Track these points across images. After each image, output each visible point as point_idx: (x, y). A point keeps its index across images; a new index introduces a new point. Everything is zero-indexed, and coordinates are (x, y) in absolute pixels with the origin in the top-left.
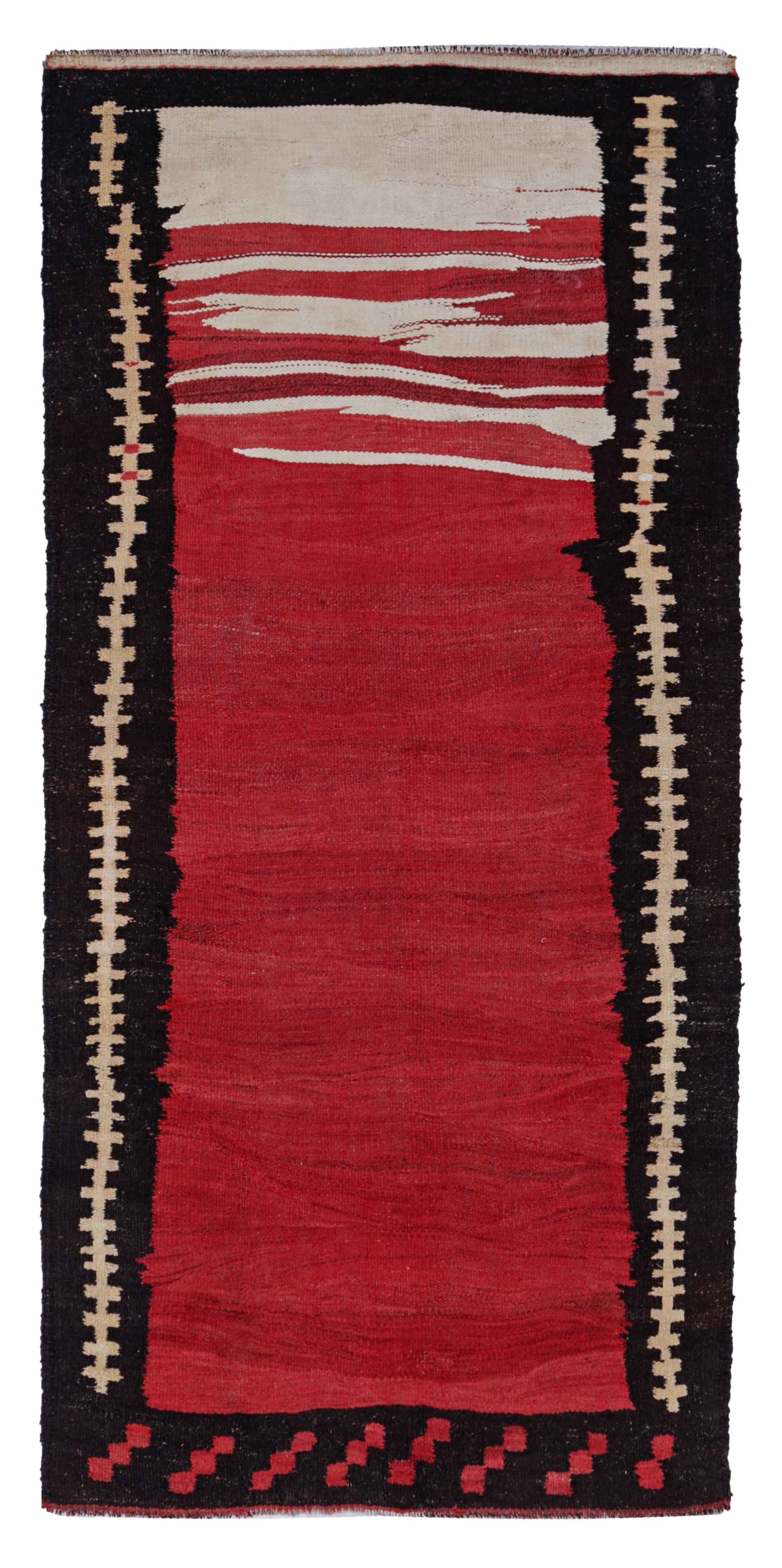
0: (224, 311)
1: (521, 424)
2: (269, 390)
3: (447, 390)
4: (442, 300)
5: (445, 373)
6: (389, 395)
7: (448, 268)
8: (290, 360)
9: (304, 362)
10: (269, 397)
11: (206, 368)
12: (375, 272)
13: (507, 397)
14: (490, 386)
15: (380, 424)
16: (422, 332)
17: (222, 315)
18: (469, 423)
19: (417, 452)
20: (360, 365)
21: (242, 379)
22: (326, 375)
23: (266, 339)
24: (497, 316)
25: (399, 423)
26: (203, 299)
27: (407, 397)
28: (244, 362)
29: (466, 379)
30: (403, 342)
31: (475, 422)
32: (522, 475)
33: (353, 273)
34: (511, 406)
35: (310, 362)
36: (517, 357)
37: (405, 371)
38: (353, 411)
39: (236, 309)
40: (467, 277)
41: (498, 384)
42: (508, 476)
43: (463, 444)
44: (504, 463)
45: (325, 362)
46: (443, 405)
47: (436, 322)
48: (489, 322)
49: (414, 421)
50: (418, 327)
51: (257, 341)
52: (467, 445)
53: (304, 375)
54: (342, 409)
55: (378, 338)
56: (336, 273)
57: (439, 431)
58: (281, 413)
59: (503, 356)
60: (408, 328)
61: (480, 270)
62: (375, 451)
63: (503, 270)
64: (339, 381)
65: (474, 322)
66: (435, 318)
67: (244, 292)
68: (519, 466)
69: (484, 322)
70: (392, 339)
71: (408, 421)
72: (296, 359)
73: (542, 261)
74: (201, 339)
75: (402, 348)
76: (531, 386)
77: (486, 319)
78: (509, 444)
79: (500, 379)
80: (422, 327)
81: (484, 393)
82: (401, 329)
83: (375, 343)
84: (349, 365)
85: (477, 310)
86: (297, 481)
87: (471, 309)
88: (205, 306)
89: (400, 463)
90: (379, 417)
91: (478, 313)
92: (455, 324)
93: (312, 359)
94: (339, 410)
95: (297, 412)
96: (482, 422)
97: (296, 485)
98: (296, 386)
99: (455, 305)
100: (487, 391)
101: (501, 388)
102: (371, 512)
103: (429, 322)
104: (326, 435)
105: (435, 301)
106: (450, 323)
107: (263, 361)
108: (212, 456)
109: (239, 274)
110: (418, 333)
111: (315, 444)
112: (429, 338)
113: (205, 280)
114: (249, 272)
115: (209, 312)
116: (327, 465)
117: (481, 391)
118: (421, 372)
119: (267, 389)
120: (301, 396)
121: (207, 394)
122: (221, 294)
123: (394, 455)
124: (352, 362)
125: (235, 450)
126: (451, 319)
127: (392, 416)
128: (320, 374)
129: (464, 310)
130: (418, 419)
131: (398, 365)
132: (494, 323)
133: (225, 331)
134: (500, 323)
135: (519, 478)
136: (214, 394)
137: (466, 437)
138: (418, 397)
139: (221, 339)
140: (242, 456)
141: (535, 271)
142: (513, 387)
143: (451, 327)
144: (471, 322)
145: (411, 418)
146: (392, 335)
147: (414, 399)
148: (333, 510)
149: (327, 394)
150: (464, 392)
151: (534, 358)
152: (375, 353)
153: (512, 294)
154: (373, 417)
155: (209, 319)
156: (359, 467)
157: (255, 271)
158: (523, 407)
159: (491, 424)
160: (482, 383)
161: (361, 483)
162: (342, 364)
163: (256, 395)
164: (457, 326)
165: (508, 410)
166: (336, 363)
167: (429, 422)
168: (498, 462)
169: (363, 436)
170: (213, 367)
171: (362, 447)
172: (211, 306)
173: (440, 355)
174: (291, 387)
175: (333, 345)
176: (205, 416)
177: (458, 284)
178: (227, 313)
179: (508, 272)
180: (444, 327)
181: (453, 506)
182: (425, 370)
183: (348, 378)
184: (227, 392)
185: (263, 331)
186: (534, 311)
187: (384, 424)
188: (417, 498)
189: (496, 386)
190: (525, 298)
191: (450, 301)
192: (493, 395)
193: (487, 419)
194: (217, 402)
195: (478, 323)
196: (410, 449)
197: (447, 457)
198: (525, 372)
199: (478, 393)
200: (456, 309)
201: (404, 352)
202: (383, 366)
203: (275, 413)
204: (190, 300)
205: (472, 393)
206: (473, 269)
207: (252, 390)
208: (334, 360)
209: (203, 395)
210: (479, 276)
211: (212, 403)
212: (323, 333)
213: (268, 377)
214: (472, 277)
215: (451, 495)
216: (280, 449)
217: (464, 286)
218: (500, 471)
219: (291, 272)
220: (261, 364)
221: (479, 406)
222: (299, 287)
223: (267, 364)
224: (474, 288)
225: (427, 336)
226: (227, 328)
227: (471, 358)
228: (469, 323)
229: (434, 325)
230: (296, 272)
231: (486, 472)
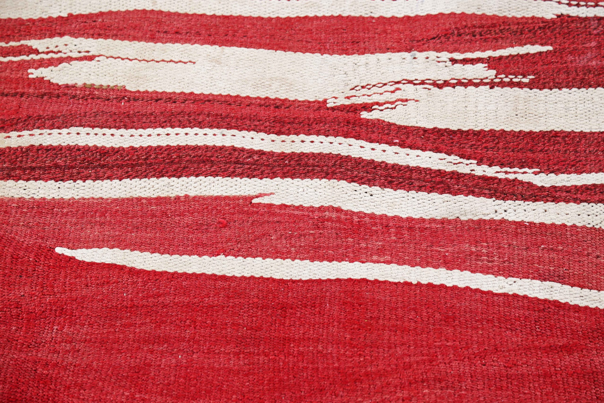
0: (69, 59)
1: (574, 226)
2: (133, 166)
3: (440, 173)
4: (432, 54)
5: (437, 150)
6: (339, 179)
7: (442, 14)
8: (173, 127)
9: (196, 130)
10: (130, 176)
11: (26, 133)
12: (324, 17)
13: (547, 185)
14: (516, 169)
15: (323, 220)
16: (398, 95)
17: (64, 64)
18: (480, 221)
19: (388, 262)
20: (293, 137)
21: (86, 149)
22: (234, 149)
23: (136, 99)
24: (524, 76)
25: (356, 219)
26: (34, 43)
27: (371, 182)
28: (93, 127)
29: (475, 159)
30: (368, 107)
31: (492, 221)
32: (582, 304)
33: (288, 19)
34: (556, 200)
35: (207, 130)
36: (562, 132)
37: (368, 145)
38: (276, 201)
39: (91, 58)
40: (474, 26)
41: (530, 168)
42: (556, 304)
43: (472, 253)
44: (548, 283)
45: (234, 132)
46: (435, 196)
47: (423, 83)
48: (511, 84)
49: (383, 217)
50: (392, 88)
51: (120, 102)
52: (478, 255)
53: (196, 148)
54: (257, 197)
55: (325, 101)
56: (260, 19)
57: (427, 233)
58: (149, 200)
59: (537, 130)
60: (375, 89)
61: (494, 17)
62: (312, 260)
63: (533, 18)
64: (256, 157)
65: (486, 84)
66: (421, 77)
67: (106, 37)
68: (577, 289)
69: (502, 84)
70: (347, 102)
71: (372, 216)
72: (184, 127)
73: (596, 5)
74: (22, 95)
75: (365, 115)
76: (590, 172)
77: (507, 80)
78: (553, 255)
79: (534, 161)
80: (398, 89)
81: (506, 179)
82: (364, 91)
83: (319, 108)
84: (273, 136)
85: (490, 67)
86: (168, 300)
87: (480, 66)
88: (37, 52)
89: (357, 277)
90: (321, 209)
91: (494, 72)
92: (454, 86)
93: (211, 127)
94: (253, 198)
95: (178, 198)
96: (503, 221)
97: (165, 306)
98: (179, 162)
99: (454, 61)
100: (511, 177)
101: (536, 173)
102: (301, 354)
103: (410, 82)
104: (226, 232)
105: (421, 56)
106: (446, 84)
107: (126, 127)
108: (15, 258)
109: (101, 14)
110: (393, 97)
111: (204, 245)
112: (409, 103)
113: (41, 20)
114: (118, 13)
115: (42, 60)
116: (224, 278)
117: (501, 176)
118: (396, 149)
119: (127, 166)
120: (188, 176)
121: (20, 168)
122: (67, 38)
123: (345, 265)
124: (279, 133)
125: (59, 250)
126: (447, 78)
127: (344, 208)
128: (222, 148)
129: (469, 67)
130: (390, 214)
131: (358, 137)
132: (520, 85)
133: (67, 86)
134: (531, 86)
135: (577, 308)
136: (33, 169)
137: (476, 243)
138: (390, 183)
139: (58, 96)
140: (72, 259)
141: (587, 19)
142: (557, 172)
143: (447, 89)
144: (481, 83)
145: (378, 212)
146: (348, 98)
147: (383, 186)
148: (230, 348)
149: (232, 175)
150: (471, 177)
151: (591, 133)
152: (318, 121)
153: (550, 48)
154: (312, 209)
155: (41, 69)
156: (282, 281)
157: (127, 12)
158: (577, 201)
159: (520, 224)
160: (502, 165)
161: (284, 307)
162: (262, 135)
163: (109, 173)
164: (457, 87)
165: (550, 205)
166: (252, 133)
167: (410, 220)
168: (537, 282)
169: (291, 236)
170: (36, 132)
171: (289, 252)
172: (47, 53)
173: (430, 126)
174: (172, 162)
175: (247, 111)
176: (12, 200)
177: (460, 35)
178: (73, 63)
179: (543, 20)
180: (435, 90)
181: (455, 348)
182: (402, 145)
183: (272, 154)
184: (57, 166)
185: (131, 87)
186: (588, 70)
187: (330, 219)
188: (386, 333)
189: (526, 170)
190: (571, 53)
191: (445, 56)
192: (521, 183)
193: (511, 217)
194: (36, 179)
195: (492, 85)
196: (375, 258)
197: (442, 271)
198: (576, 152)
199: (496, 178)
200: (456, 65)
201: (368, 121)
202: (331, 139)
203: (139, 199)
204: (13, 44)
205: (485, 179)
206: (483, 17)
207: (103, 166)
208: (249, 130)
209: (14, 169)
210: (494, 25)
211: (28, 180)
212: (233, 94)
213: (132, 148)
214: (482, 27)
215: (450, 330)
216: (142, 251)
217: (468, 37)
218: (542, 296)
219: (187, 15)
220: (122, 131)
221: (497, 198)
222: (198, 34)
223: (132, 131)
224: (486, 40)
225: (407, 100)
226: (70, 83)
227: (482, 131)
228: (477, 85)
229: (418, 86)
230: (194, 15)
231: (515, 296)
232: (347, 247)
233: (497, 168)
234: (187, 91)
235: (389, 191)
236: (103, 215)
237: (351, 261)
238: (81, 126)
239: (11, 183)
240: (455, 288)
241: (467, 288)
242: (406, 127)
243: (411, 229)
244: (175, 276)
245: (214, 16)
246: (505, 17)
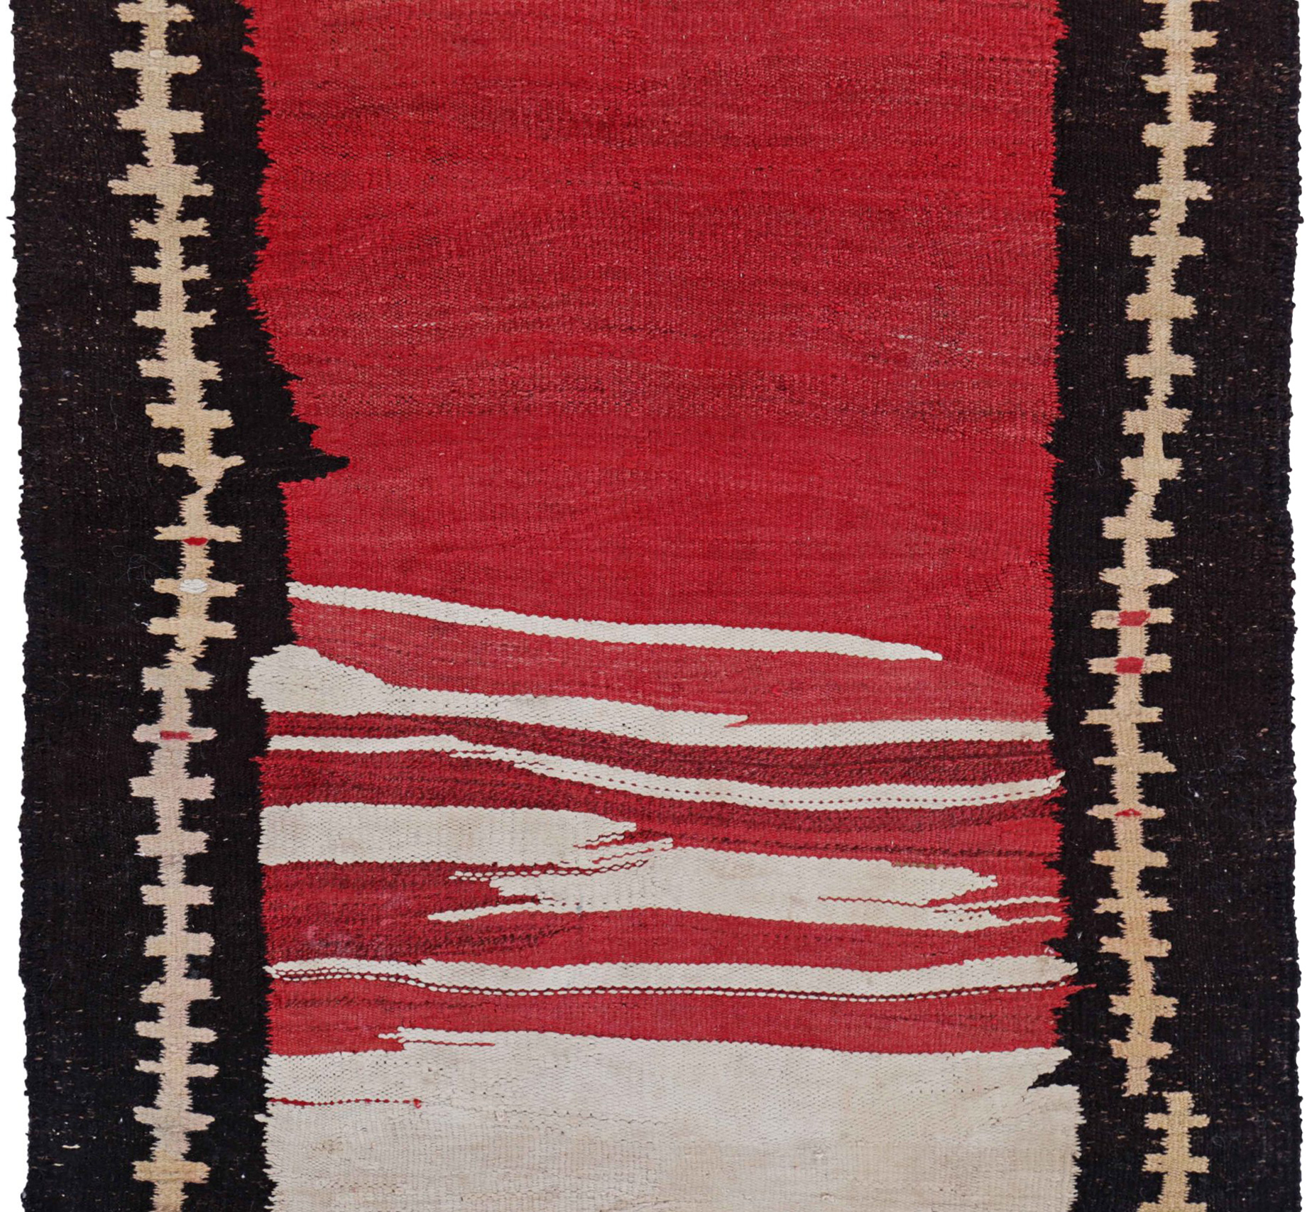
0: (956, 900)
1: (419, 688)
2: (875, 760)
3: (552, 752)
4: (559, 909)
5: (555, 781)
6: (657, 744)
7: (548, 967)
8: (837, 812)
9: (811, 808)
10: (875, 747)
11: (989, 802)
12: (679, 962)
13: (443, 736)
14: (474, 756)
15: (673, 695)
16: (596, 855)
17: (960, 893)
18: (512, 693)
19: (607, 644)
20: (708, 799)
21: (925, 781)
22: (770, 784)
23: (879, 849)
24: (460, 878)
25: (640, 695)
26: (996, 922)
27: (625, 740)
28: (920, 810)
29: (516, 770)
30: (629, 838)
31: (501, 693)
32: (418, 598)
33: (718, 961)
34: (436, 719)
35: (800, 807)
36: (424, 805)
37: (627, 787)
38: (722, 718)
39: (933, 903)
40: (511, 949)
41: (459, 759)
42: (443, 598)
43: (523, 655)
44: (450, 620)
45: (771, 806)
46: (559, 724)
47: (569, 870)
48: (474, 869)
49: (612, 698)
50: (602, 863)
51: (896, 846)
52: (517, 653)
53: (810, 784)
54: (742, 722)
55: (675, 845)
56: (750, 962)
57: (566, 680)
58: (854, 719)
59: (450, 808)
60: (621, 862)
61: (489, 962)
62: (683, 647)
63: (447, 961)
64: (746, 773)
65: (501, 869)
66: (571, 878)
67: (919, 932)
68: (422, 614)
69: (483, 868)
70: (651, 844)
71: (623, 699)
72: (825, 812)
73: (378, 976)
74: (1000, 853)
75: (631, 827)
76: (400, 753)
77: (478, 875)
78: (442, 654)
79: (455, 768)
80: (596, 862)
81: (484, 744)
82: (632, 860)
83: (681, 837)
84: (729, 800)
85: (497, 890)
86: (825, 600)
87: (506, 893)
88: (992, 910)
89: (639, 626)
90: (675, 708)
91: (493, 884)
92: (536, 867)
93: (796, 812)
94: (747, 722)
95: (825, 721)
96: (490, 693)
97: (828, 593)
98: (825, 767)
99: (535, 900)
100: (479, 747)
101: (454, 751)
102: (692, 541)
103: (583, 872)
104: (772, 679)
105: (571, 908)
106: (544, 869)
107: (885, 810)
108: (980, 648)
109: (927, 965)
110: (602, 852)
111: (793, 664)
112: (583, 843)
113: (991, 955)
114: (909, 967)
115: (985, 900)
116: (772, 626)
117: (490, 748)
118: (598, 783)
119: (880, 761)
120: (816, 749)
121: (989, 757)
122: (962, 930)
123: (650, 641)
124: (723, 804)
125: (938, 657)
126: (543, 877)
127: (652, 708)
128: (782, 785)
129: (519, 892)
130: (605, 701)
131: (639, 797)
132: (464, 867)
133: (954, 865)
134: (454, 866)
135: (424, 593)
136: (976, 755)
137: (519, 667)
138: (604, 741)
139: (962, 852)
140: (925, 646)
141: (389, 958)
142: (433, 753)
143: (543, 862)
144: (506, 870)
145: (617, 703)
146: (650, 850)
147: (612, 737)
148: (761, 548)
149: (770, 751)
150: (521, 747)
151: (394, 803)
152: (680, 820)
153: (431, 917)
154: (686, 708)
155: (983, 887)
156: (714, 622)
157: (899, 968)
158: (415, 718)
159: (473, 690)
160: (488, 762)
161: (710, 593)
162: (741, 802)
163: (898, 752)
164: (532, 864)
165: (441, 713)
166: (751, 804)
167: (585, 695)
168: (460, 621)
169: (706, 674)
170: (978, 802)
171: (707, 656)
172: (980, 909)
173: (563, 813)
174: (834, 765)
175: (759, 835)
176: (993, 718)
177: (528, 937)
178: (950, 897)
179: (438, 957)
180: (556, 861)
181: (544, 548)
182: (592, 787)
183: (730, 777)
184: (952, 759)
185: (885, 864)
186: (392, 887)
187: (667, 695)
188: (609, 564)
189: (464, 756)
190: (410, 911)
191: (544, 907)
192: (470, 740)
193: (481, 698)
194: (971, 742)
195: (494, 868)
196: (620, 649)
197: (553, 634)
198: (411, 779)
199: (496, 745)
200: (532, 894)
201: (629, 819)
202: (667, 796)
203: (864, 719)
204: (1018, 921)
205: (507, 745)
206: (502, 962)
207: (905, 760)
208: (756, 809)
209: (996, 755)
210: (490, 950)
211: (980, 742)
212: (774, 857)
213: (877, 783)
214: (503, 948)
215: (548, 567)
216: (856, 657)
217: (519, 933)
218: (457, 605)
219: (833, 966)
220: (890, 805)
221: (494, 721)
222: (818, 938)
223: (879, 805)
224: (500, 929)
225: (587, 847)
226: (950, 869)
227: (507, 807)
228: (511, 868)
229: (574, 865)
230: (824, 966)
231: (482, 606)
232: (648, 660)
233: (494, 757)
234: (824, 860)
235: (606, 731)
236: (899, 700)
237: (644, 644)
238: (934, 811)
239: (997, 738)
240: (541, 614)
241: (529, 614)
242: (587, 811)
243: (584, 684)
244: (821, 627)
245: (802, 964)
246: (478, 962)
